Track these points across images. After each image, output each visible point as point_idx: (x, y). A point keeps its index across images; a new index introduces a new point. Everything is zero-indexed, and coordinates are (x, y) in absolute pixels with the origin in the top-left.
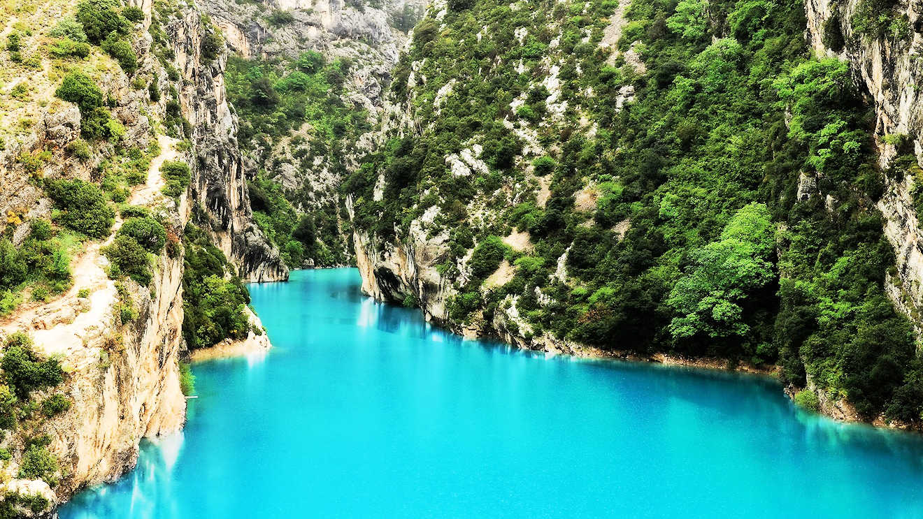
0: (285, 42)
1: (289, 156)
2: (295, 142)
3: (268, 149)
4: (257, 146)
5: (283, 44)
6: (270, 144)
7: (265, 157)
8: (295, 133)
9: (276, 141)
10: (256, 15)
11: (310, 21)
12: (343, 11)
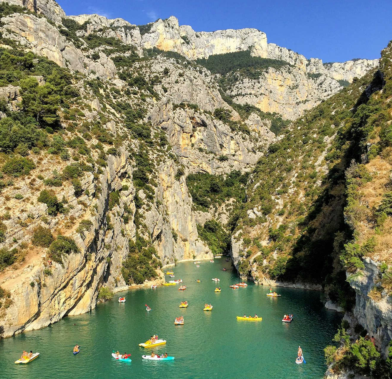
0: (225, 167)
1: (225, 211)
2: (227, 206)
3: (216, 209)
4: (212, 208)
5: (224, 168)
6: (218, 207)
7: (215, 212)
8: (227, 202)
9: (220, 205)
10: (214, 157)
11: (234, 159)
12: (248, 154)
